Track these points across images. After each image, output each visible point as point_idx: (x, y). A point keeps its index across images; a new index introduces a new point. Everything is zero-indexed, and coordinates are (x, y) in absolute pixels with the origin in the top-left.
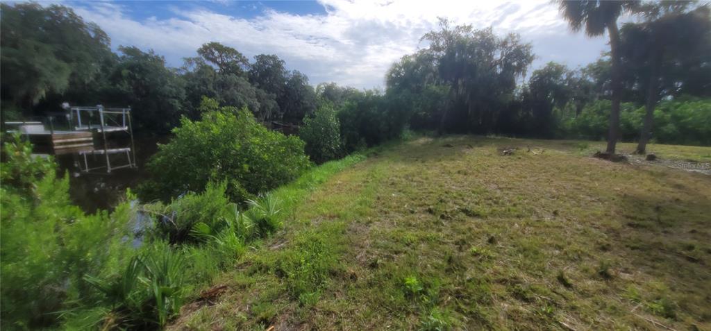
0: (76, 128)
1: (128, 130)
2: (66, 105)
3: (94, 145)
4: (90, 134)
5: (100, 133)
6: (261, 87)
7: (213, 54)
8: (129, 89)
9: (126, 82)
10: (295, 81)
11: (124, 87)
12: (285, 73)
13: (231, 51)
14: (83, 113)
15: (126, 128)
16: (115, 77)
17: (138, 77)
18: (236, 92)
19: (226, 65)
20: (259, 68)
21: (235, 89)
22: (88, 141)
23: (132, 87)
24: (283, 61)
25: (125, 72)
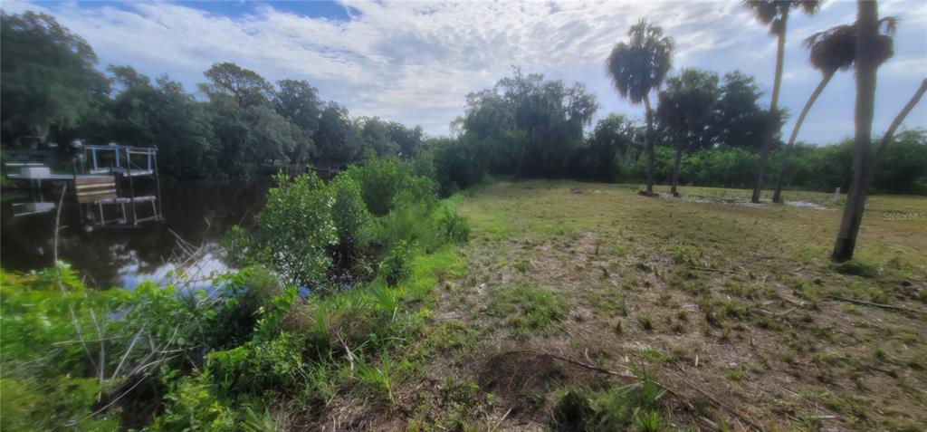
0: (92, 172)
1: (154, 175)
2: (78, 143)
3: (118, 192)
4: (112, 178)
5: (126, 178)
6: (294, 121)
7: (227, 77)
8: (144, 124)
9: (140, 115)
10: (333, 114)
11: (138, 120)
12: (319, 104)
13: (251, 75)
14: (99, 153)
15: (151, 172)
16: (122, 107)
17: (152, 108)
18: (268, 129)
19: (246, 92)
20: (284, 97)
21: (266, 124)
22: (111, 188)
23: (147, 122)
24: (315, 89)
25: (136, 102)
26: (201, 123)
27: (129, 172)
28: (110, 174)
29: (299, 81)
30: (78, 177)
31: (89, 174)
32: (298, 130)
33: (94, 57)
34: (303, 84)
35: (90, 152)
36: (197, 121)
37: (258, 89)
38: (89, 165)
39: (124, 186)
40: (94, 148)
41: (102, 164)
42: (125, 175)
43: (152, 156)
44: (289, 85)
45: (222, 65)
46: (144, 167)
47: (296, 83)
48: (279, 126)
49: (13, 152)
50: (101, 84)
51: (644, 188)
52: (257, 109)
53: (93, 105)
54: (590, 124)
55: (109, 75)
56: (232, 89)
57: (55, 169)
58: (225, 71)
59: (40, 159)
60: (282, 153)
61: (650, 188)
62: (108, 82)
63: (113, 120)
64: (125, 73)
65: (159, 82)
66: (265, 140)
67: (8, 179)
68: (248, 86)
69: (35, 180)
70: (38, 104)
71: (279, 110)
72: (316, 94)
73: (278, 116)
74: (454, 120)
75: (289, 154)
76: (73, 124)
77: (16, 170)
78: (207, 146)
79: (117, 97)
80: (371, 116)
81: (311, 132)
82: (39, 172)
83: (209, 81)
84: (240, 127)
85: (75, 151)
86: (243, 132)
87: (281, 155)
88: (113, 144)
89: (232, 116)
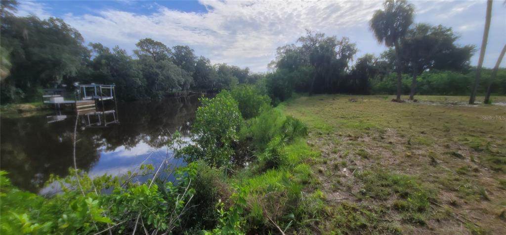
0: (84, 99)
1: (113, 99)
2: (77, 84)
3: (96, 109)
4: (94, 101)
6: (183, 68)
7: (147, 46)
8: (108, 72)
9: (106, 68)
10: (202, 63)
11: (105, 71)
12: (195, 58)
13: (159, 44)
14: (87, 88)
15: (112, 98)
16: (96, 65)
17: (112, 64)
18: (170, 72)
19: (157, 53)
20: (177, 55)
21: (168, 70)
22: (93, 107)
23: (109, 71)
24: (193, 50)
25: (103, 61)
26: (136, 70)
27: (101, 98)
28: (92, 99)
29: (184, 46)
30: (77, 102)
31: (82, 100)
32: (185, 72)
33: (82, 39)
34: (186, 48)
35: (82, 88)
36: (134, 70)
37: (163, 51)
38: (82, 95)
39: (100, 106)
40: (84, 86)
41: (88, 95)
42: (100, 100)
43: (112, 89)
44: (179, 48)
45: (145, 40)
46: (109, 96)
47: (182, 47)
48: (175, 71)
49: (47, 90)
50: (86, 53)
51: (395, 97)
52: (163, 62)
53: (82, 64)
54: (352, 60)
55: (90, 48)
56: (150, 52)
57: (66, 98)
58: (147, 43)
59: (59, 93)
60: (178, 85)
61: (399, 97)
62: (89, 52)
63: (93, 71)
64: (98, 47)
65: (114, 50)
66: (168, 78)
67: (44, 104)
68: (158, 50)
69: (57, 104)
70: (57, 64)
71: (175, 62)
72: (193, 53)
73: (174, 66)
74: (270, 63)
75: (180, 85)
76: (74, 74)
77: (48, 99)
78: (140, 83)
79: (94, 60)
80: (222, 63)
81: (192, 73)
82: (59, 100)
83: (138, 49)
84: (156, 72)
85: (74, 88)
86: (157, 75)
87: (176, 86)
88: (93, 84)
89: (151, 66)
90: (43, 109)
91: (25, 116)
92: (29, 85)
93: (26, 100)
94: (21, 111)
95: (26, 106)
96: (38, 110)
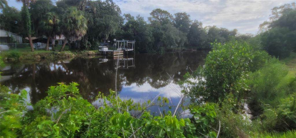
0: (118, 49)
1: (133, 50)
4: (123, 51)
5: (126, 51)
6: (180, 30)
7: (157, 14)
8: (132, 33)
9: (131, 29)
10: (195, 26)
11: (130, 31)
12: (190, 22)
13: (165, 12)
14: (120, 43)
16: (126, 28)
17: (135, 27)
18: (170, 33)
19: (163, 19)
20: (177, 20)
21: (169, 31)
22: (122, 55)
23: (133, 32)
24: (189, 16)
25: (130, 25)
26: (148, 31)
27: (127, 49)
28: (122, 50)
29: (183, 13)
30: (114, 51)
32: (182, 33)
35: (118, 42)
36: (147, 31)
37: (167, 17)
39: (125, 54)
41: (120, 47)
43: (134, 44)
44: (179, 15)
46: (131, 48)
47: (181, 14)
48: (174, 31)
49: (100, 43)
50: (122, 20)
52: (167, 25)
53: (119, 28)
55: (124, 17)
56: (158, 18)
57: (109, 49)
58: (157, 12)
59: (106, 45)
60: (175, 43)
63: (124, 32)
64: (128, 16)
65: (137, 17)
66: (169, 37)
67: (99, 51)
68: (164, 17)
69: (105, 52)
70: (107, 27)
71: (175, 25)
73: (174, 28)
75: (177, 43)
76: (114, 34)
77: (100, 48)
78: (150, 40)
79: (125, 24)
81: (186, 34)
82: (106, 49)
83: (151, 16)
84: (161, 33)
87: (174, 43)
88: (123, 40)
89: (158, 28)
90: (98, 55)
91: (90, 58)
92: (93, 40)
93: (91, 49)
94: (89, 55)
95: (91, 52)
96: (96, 55)
